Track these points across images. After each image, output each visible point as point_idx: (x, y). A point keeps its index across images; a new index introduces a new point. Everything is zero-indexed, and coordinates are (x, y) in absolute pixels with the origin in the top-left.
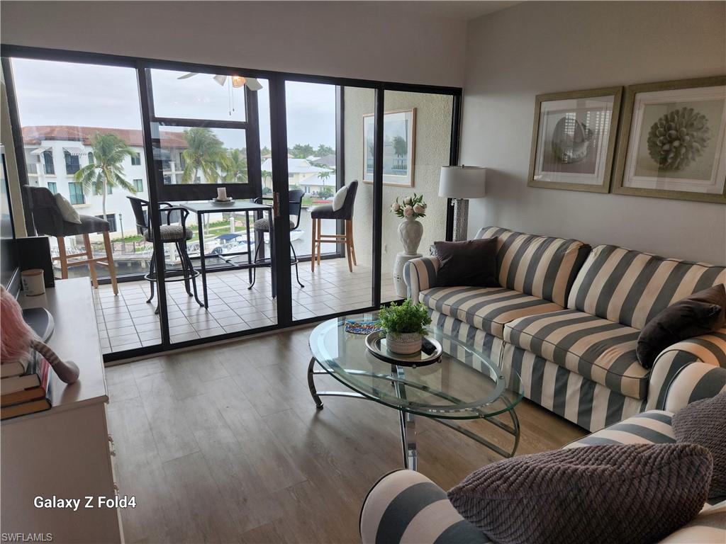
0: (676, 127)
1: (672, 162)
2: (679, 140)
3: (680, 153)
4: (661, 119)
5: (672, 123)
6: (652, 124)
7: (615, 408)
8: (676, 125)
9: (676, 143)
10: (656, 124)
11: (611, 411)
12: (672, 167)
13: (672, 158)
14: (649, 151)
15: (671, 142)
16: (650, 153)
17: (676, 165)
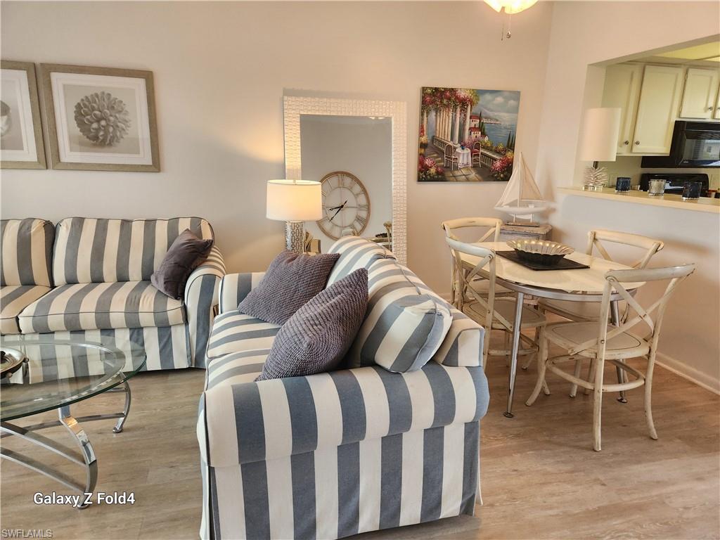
0: (98, 108)
1: (103, 139)
2: (105, 119)
3: (109, 131)
4: (82, 100)
5: (94, 105)
6: (76, 104)
7: (165, 340)
8: (99, 106)
9: (103, 123)
10: (79, 104)
11: (162, 344)
12: (105, 143)
13: (103, 135)
14: (79, 129)
15: (98, 121)
16: (81, 131)
17: (108, 142)
